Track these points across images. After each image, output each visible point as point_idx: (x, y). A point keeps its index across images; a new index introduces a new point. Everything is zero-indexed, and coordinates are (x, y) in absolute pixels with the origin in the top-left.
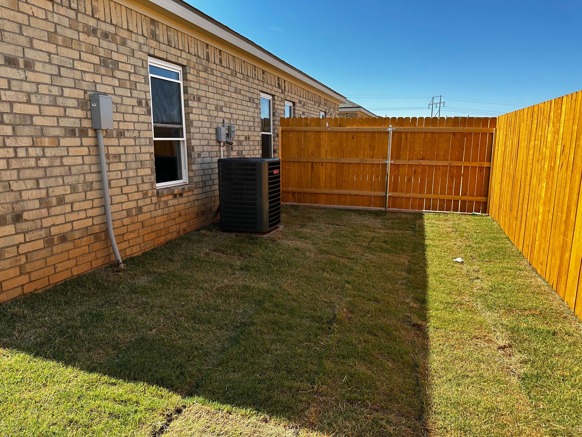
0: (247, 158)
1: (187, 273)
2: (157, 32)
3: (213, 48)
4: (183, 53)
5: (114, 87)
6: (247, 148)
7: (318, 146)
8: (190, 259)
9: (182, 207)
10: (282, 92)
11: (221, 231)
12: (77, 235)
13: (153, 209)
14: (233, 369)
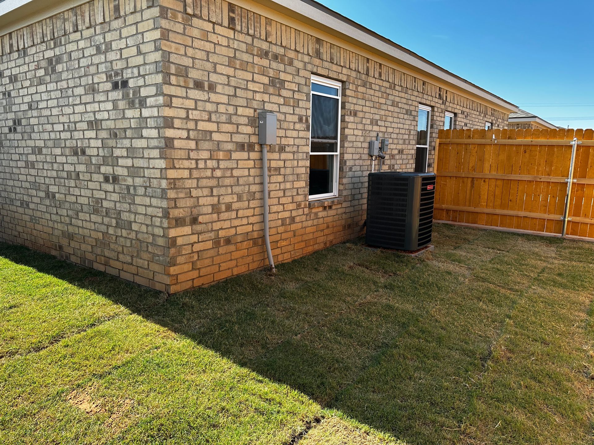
0: (399, 172)
1: (331, 284)
2: (321, 51)
3: (373, 62)
4: (344, 69)
5: (279, 105)
6: (399, 162)
7: (480, 160)
8: (335, 271)
9: (330, 219)
10: (443, 103)
11: (366, 246)
12: (239, 239)
13: (304, 219)
14: (373, 389)
